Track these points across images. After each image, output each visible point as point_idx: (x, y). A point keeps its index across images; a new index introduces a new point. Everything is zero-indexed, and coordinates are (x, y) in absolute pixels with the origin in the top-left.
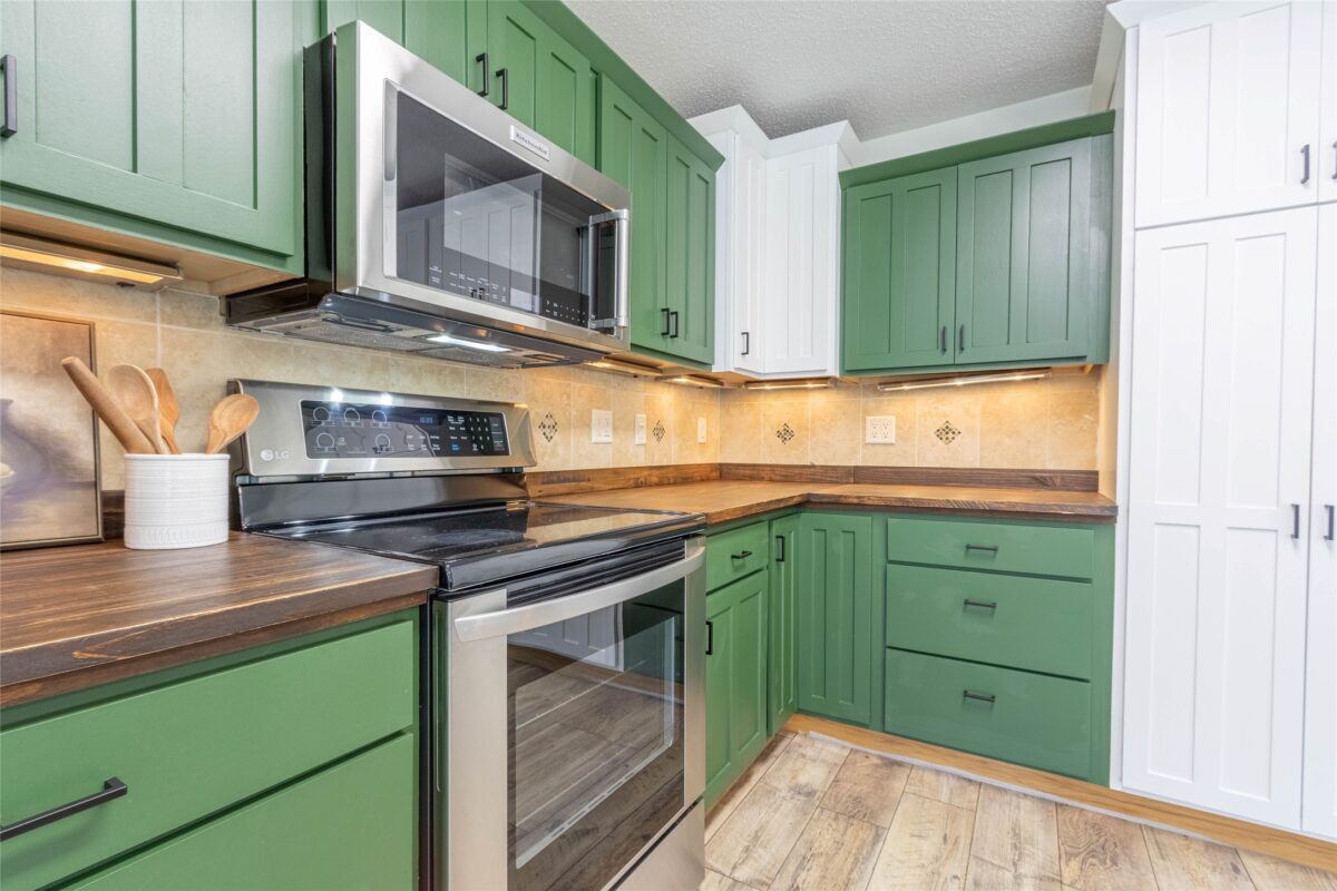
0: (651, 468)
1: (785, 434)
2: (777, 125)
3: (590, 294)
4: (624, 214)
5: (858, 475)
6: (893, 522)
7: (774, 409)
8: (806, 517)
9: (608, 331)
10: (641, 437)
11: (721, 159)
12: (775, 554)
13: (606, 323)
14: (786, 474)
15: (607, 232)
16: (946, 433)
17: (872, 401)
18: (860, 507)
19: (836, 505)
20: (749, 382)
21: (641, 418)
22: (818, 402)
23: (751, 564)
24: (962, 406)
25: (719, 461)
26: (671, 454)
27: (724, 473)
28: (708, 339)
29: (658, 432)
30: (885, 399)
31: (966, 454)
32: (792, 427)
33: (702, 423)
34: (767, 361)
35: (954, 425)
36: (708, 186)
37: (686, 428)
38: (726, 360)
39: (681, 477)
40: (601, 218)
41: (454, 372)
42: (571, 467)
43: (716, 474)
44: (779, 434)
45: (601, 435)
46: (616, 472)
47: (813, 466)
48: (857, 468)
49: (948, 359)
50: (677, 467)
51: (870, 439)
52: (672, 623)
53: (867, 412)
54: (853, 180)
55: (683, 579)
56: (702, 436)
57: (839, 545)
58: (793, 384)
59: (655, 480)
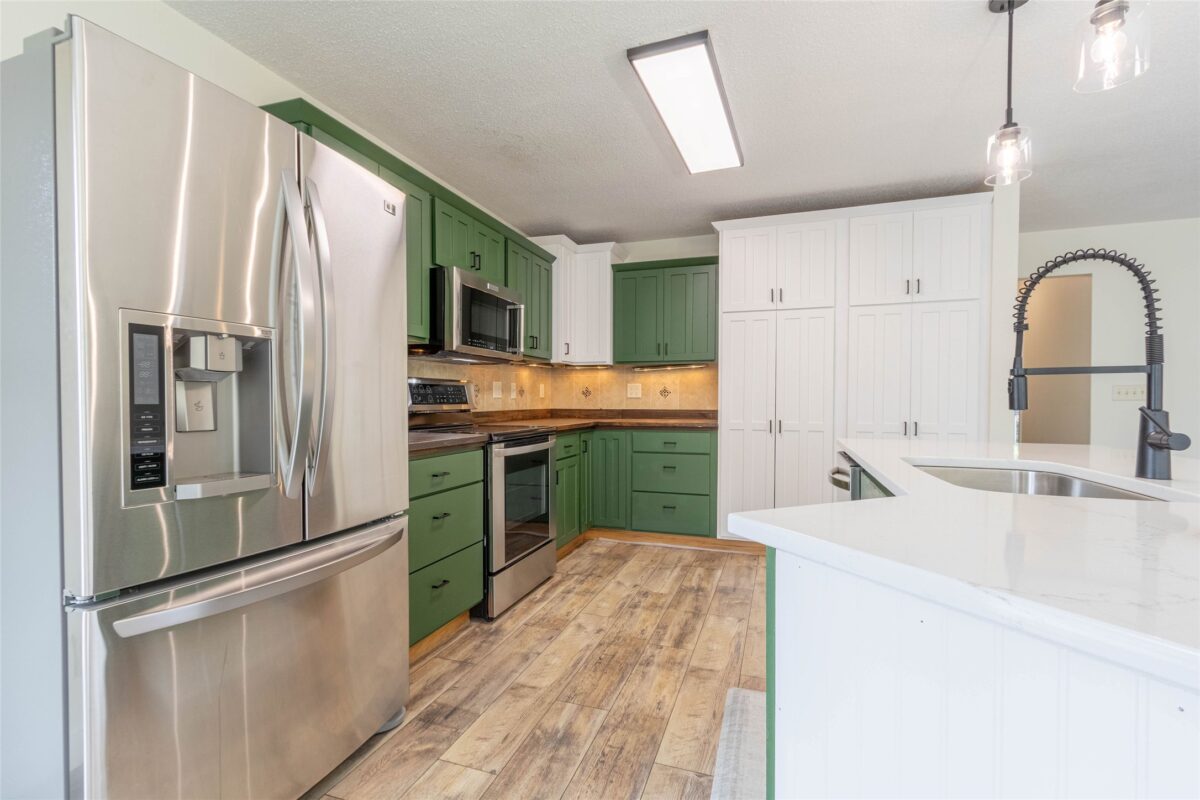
0: (518, 411)
1: (586, 393)
2: (581, 239)
3: (507, 338)
4: (523, 307)
5: (624, 413)
6: (635, 433)
7: (581, 379)
8: (597, 434)
9: (515, 353)
10: (514, 395)
11: (555, 258)
12: (583, 448)
13: (514, 350)
14: (587, 414)
15: (514, 314)
16: (665, 392)
17: (630, 376)
18: (621, 427)
19: (610, 427)
20: (567, 365)
21: (513, 385)
22: (603, 376)
23: (573, 451)
24: (671, 379)
25: (551, 407)
26: (527, 404)
27: (553, 414)
28: (549, 348)
29: (521, 392)
30: (637, 375)
31: (674, 403)
32: (590, 389)
33: (542, 386)
34: (577, 357)
35: (669, 389)
36: (549, 272)
37: (534, 389)
38: (557, 358)
39: (533, 415)
40: (512, 307)
41: (444, 367)
42: (485, 410)
43: (549, 415)
44: (584, 393)
45: (497, 394)
46: (504, 413)
47: (601, 410)
48: (623, 410)
49: (660, 358)
50: (530, 411)
51: (629, 396)
52: (544, 467)
53: (628, 382)
54: (617, 269)
55: (547, 450)
56: (542, 395)
57: (612, 445)
58: (592, 368)
59: (520, 417)
